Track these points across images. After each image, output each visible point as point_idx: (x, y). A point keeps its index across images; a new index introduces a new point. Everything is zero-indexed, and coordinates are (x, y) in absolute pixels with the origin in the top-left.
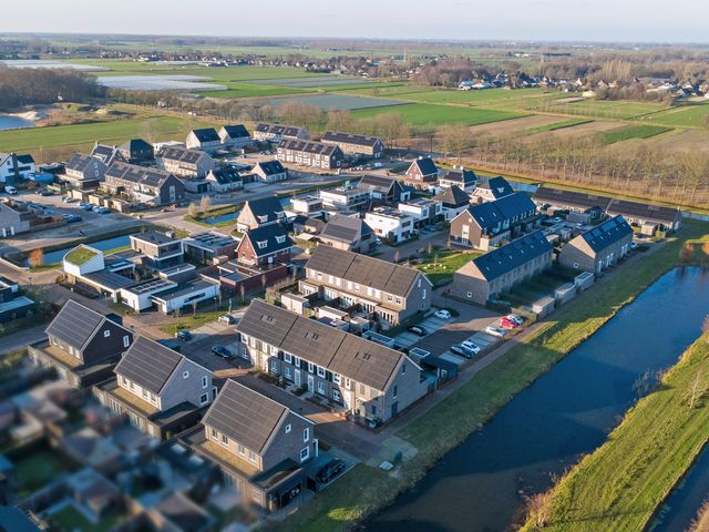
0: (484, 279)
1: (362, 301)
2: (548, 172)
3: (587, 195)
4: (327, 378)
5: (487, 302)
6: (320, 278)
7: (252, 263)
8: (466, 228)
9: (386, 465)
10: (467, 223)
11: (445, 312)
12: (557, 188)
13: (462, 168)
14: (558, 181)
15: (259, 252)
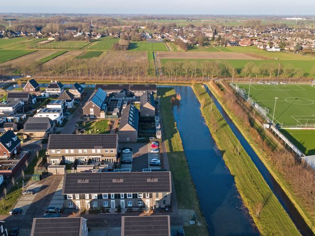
0: (135, 130)
1: (91, 157)
2: (83, 77)
3: (118, 85)
4: (133, 197)
5: (138, 140)
6: (59, 152)
7: (6, 157)
8: (92, 110)
9: (192, 222)
10: (92, 107)
11: (129, 150)
12: (104, 84)
13: (56, 82)
14: (89, 81)
15: (10, 149)
